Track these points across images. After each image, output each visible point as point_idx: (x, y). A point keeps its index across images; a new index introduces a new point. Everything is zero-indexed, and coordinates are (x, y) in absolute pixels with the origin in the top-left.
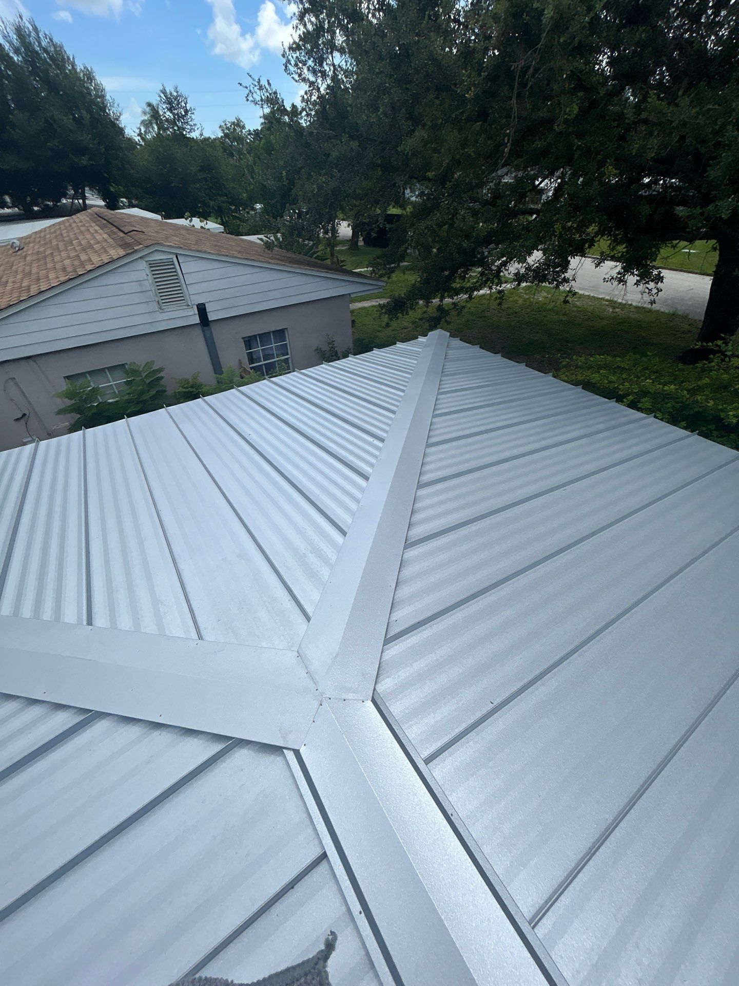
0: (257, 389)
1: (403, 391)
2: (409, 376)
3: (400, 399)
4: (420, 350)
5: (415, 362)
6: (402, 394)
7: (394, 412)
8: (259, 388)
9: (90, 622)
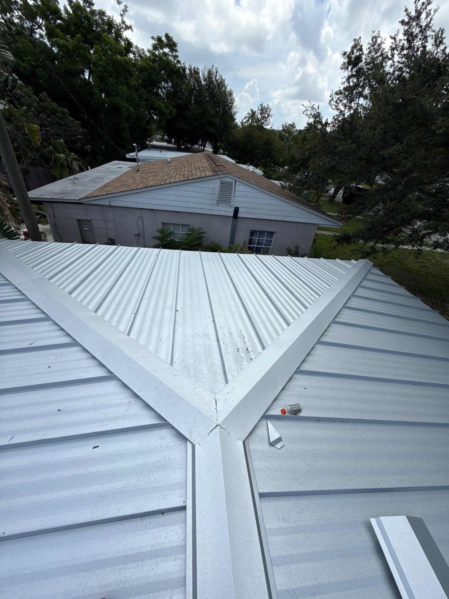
0: (247, 258)
1: (330, 286)
2: (337, 279)
3: (326, 290)
4: (350, 267)
5: (344, 273)
6: (328, 288)
7: (319, 296)
8: (249, 257)
9: (128, 334)
